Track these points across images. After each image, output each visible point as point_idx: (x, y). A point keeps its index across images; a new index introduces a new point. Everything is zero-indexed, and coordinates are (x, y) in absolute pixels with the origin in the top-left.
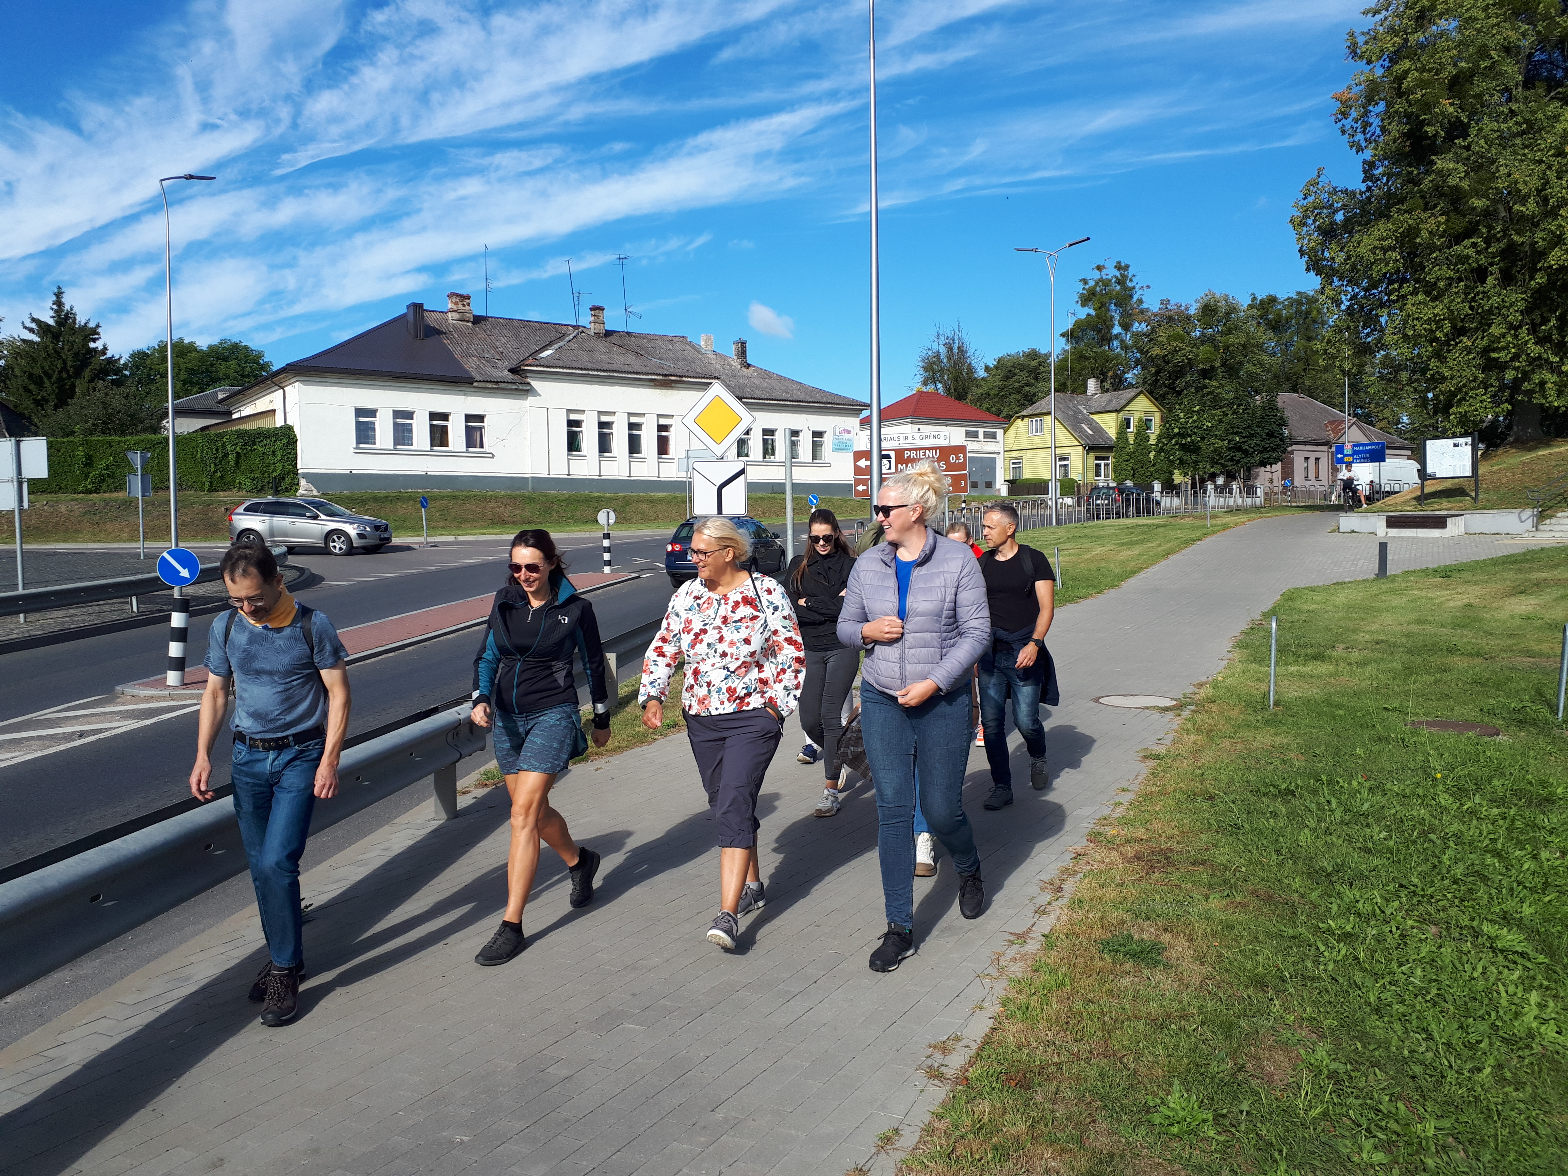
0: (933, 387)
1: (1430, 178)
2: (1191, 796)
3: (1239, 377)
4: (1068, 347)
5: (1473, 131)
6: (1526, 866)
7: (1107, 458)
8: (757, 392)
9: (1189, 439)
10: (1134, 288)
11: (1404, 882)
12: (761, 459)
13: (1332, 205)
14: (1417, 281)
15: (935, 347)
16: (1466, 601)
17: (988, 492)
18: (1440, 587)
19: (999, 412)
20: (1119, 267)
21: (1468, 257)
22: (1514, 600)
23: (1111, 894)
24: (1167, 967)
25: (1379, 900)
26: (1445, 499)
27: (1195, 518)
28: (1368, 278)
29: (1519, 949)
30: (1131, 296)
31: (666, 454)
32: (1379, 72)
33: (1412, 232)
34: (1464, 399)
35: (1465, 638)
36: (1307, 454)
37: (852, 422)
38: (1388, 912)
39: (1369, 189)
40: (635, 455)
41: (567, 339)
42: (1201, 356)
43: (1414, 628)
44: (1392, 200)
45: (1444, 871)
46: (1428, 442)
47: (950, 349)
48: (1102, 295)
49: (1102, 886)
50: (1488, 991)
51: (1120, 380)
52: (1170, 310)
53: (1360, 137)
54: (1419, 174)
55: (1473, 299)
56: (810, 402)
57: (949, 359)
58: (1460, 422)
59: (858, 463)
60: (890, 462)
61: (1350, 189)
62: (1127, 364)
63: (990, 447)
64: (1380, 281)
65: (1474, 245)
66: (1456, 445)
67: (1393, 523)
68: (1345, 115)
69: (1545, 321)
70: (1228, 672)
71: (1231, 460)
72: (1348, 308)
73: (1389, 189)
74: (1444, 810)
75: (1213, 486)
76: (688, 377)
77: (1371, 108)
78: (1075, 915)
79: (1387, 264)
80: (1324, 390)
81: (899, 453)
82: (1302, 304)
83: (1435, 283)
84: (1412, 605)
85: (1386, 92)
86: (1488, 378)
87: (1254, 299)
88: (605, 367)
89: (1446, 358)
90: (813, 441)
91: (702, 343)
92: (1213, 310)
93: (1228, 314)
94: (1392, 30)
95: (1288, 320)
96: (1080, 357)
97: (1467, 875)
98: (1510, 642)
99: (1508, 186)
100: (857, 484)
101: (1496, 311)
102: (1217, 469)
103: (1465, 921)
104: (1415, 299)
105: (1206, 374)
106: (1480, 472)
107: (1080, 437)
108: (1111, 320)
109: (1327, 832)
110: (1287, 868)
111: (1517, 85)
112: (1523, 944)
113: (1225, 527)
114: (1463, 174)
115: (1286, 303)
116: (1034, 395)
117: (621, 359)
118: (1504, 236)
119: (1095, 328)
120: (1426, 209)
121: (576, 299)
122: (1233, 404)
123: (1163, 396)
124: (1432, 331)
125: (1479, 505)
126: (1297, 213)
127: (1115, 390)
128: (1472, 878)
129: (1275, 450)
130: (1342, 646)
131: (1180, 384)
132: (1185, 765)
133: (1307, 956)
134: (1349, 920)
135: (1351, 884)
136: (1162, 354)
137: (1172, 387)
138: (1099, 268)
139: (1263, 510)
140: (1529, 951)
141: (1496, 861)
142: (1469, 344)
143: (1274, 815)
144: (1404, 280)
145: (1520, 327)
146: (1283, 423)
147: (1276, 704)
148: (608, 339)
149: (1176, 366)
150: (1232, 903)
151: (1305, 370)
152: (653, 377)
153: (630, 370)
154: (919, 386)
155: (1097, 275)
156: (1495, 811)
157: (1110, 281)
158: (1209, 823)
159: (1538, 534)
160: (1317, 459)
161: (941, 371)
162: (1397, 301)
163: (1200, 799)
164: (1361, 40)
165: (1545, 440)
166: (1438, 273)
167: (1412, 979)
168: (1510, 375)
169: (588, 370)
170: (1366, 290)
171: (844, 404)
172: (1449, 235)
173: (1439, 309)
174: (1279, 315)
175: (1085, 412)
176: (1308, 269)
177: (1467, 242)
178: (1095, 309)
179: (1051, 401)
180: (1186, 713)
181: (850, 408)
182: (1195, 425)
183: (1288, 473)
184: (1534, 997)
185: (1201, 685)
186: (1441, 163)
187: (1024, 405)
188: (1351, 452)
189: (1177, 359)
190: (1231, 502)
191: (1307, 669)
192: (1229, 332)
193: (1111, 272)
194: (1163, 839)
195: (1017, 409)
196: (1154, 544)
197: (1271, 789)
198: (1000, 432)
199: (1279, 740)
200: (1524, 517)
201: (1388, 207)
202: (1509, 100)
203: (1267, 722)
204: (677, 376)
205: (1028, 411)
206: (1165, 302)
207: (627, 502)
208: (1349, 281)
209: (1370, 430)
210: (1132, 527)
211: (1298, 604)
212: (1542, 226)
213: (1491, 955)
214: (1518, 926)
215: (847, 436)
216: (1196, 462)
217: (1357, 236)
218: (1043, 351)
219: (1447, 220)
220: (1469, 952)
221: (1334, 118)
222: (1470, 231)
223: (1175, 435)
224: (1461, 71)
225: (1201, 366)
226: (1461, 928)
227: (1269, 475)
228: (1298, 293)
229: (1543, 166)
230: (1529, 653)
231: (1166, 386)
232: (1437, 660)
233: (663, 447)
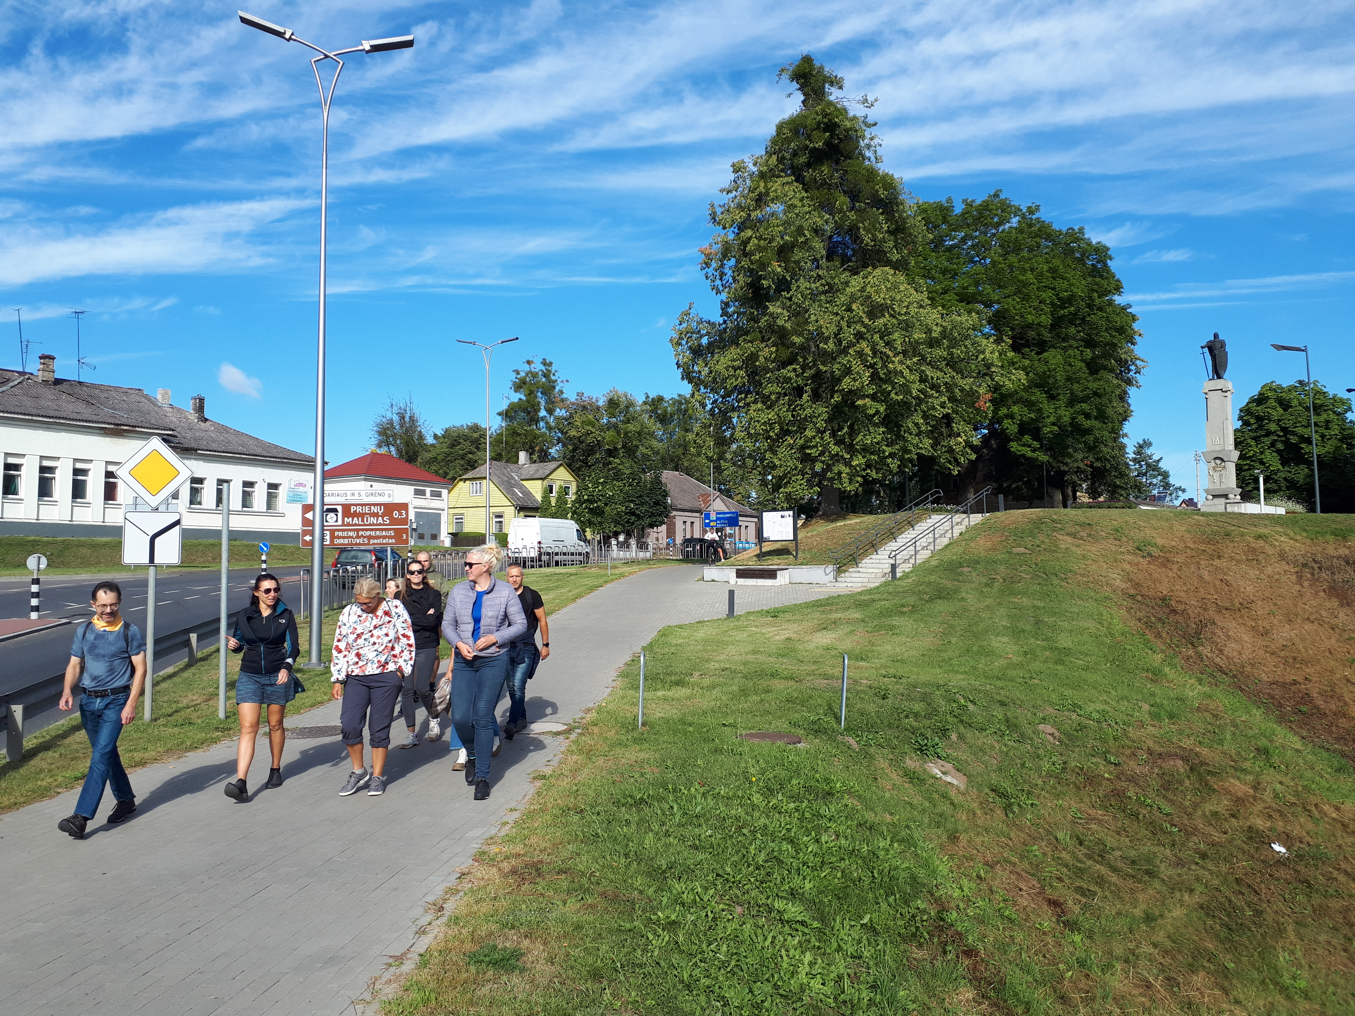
0: (386, 449)
1: (766, 318)
2: (565, 811)
3: (636, 457)
4: (504, 424)
5: (794, 287)
6: (810, 849)
8: (213, 445)
9: (595, 505)
10: (556, 381)
11: (720, 872)
12: (215, 507)
13: (699, 331)
14: (757, 394)
15: (389, 415)
16: (787, 636)
17: (434, 543)
18: (770, 625)
19: (446, 474)
20: (544, 363)
21: (790, 378)
22: (819, 635)
23: (485, 908)
24: (523, 970)
25: (699, 890)
26: (776, 557)
27: (600, 568)
28: (724, 388)
29: (799, 919)
30: (554, 387)
31: (114, 500)
32: (731, 236)
33: (753, 357)
34: (788, 482)
35: (786, 665)
36: (685, 519)
37: (306, 477)
38: (706, 899)
39: (725, 322)
40: (79, 500)
41: (11, 384)
42: (607, 439)
43: (750, 658)
44: (740, 332)
45: (751, 859)
46: (764, 514)
47: (402, 418)
48: (531, 384)
49: (477, 902)
50: (774, 957)
51: (546, 454)
52: (584, 401)
53: (718, 282)
54: (758, 314)
55: (794, 410)
56: (266, 457)
57: (402, 426)
58: (786, 499)
59: (306, 516)
60: (337, 515)
61: (712, 321)
62: (551, 441)
63: (436, 504)
64: (732, 392)
65: (795, 370)
66: (782, 517)
67: (741, 574)
68: (707, 265)
69: (840, 429)
70: (611, 699)
71: (628, 522)
72: (711, 409)
73: (738, 324)
74: (754, 807)
75: (616, 542)
76: (142, 427)
77: (725, 262)
78: (450, 932)
79: (736, 380)
80: (698, 470)
81: (346, 508)
82: (682, 404)
83: (769, 396)
84: (751, 639)
85: (735, 251)
86: (804, 467)
87: (648, 397)
88: (52, 413)
89: (777, 451)
90: (268, 493)
91: (159, 397)
92: (616, 404)
93: (627, 407)
94: (740, 207)
95: (672, 415)
96: (514, 433)
97: (766, 861)
98: (815, 667)
99: (816, 330)
100: (304, 535)
101: (809, 419)
102: (619, 528)
103: (762, 900)
104: (756, 406)
105: (612, 453)
106: (799, 537)
107: (512, 498)
108: (538, 405)
109: (667, 834)
110: (632, 869)
111: (822, 257)
112: (802, 914)
113: (622, 575)
114: (787, 318)
115: (670, 402)
116: (476, 461)
117: (69, 407)
118: (814, 365)
119: (525, 410)
120: (762, 341)
121: (24, 347)
122: (629, 478)
123: (579, 469)
124: (767, 431)
125: (798, 562)
126: (675, 336)
127: (541, 462)
128: (770, 863)
129: (660, 515)
130: (698, 673)
131: (591, 460)
132: (565, 783)
133: (639, 946)
134: (675, 910)
135: (680, 878)
136: (578, 435)
137: (585, 462)
138: (529, 362)
139: (651, 562)
140: (806, 919)
141: (790, 847)
142: (792, 442)
143: (628, 823)
144: (748, 392)
145: (825, 432)
146: (666, 494)
147: (644, 724)
148: (57, 387)
149: (588, 445)
150: (584, 905)
151: (684, 454)
152: (104, 426)
153: (79, 417)
154: (373, 448)
155: (527, 368)
156: (792, 805)
157: (537, 373)
158: (576, 834)
159: (837, 584)
160: (692, 523)
161: (394, 436)
162: (744, 407)
163: (572, 813)
164: (719, 211)
166: (771, 389)
167: (718, 955)
168: (818, 467)
169: (32, 415)
170: (723, 397)
172: (778, 361)
173: (772, 415)
174: (665, 411)
175: (517, 478)
176: (683, 378)
177: (789, 368)
178: (525, 395)
179: (485, 469)
180: (573, 736)
181: (306, 464)
182: (600, 493)
184: (808, 957)
185: (588, 710)
186: (774, 308)
187: (467, 469)
188: (715, 518)
189: (589, 440)
190: (628, 555)
191: (670, 693)
192: (628, 421)
193: (538, 367)
194: (537, 852)
195: (461, 472)
196: (566, 590)
197: (629, 799)
198: (444, 492)
199: (642, 755)
200: (828, 570)
201: (738, 337)
202: (817, 267)
203: (635, 740)
204: (130, 426)
205: (469, 475)
206: (580, 394)
207: (67, 546)
208: (711, 390)
209: (729, 502)
210: (551, 575)
211: (669, 639)
212: (838, 360)
213: (780, 925)
214: (801, 900)
215: (301, 489)
216: (601, 524)
217: (716, 356)
218: (483, 426)
219: (777, 351)
220: (763, 925)
221: (700, 266)
222: (791, 361)
223: (585, 501)
224: (786, 243)
225: (607, 447)
226: (759, 906)
227: (656, 535)
228: (679, 395)
229: (839, 317)
230: (826, 677)
231: (580, 461)
232: (763, 684)
233: (110, 492)
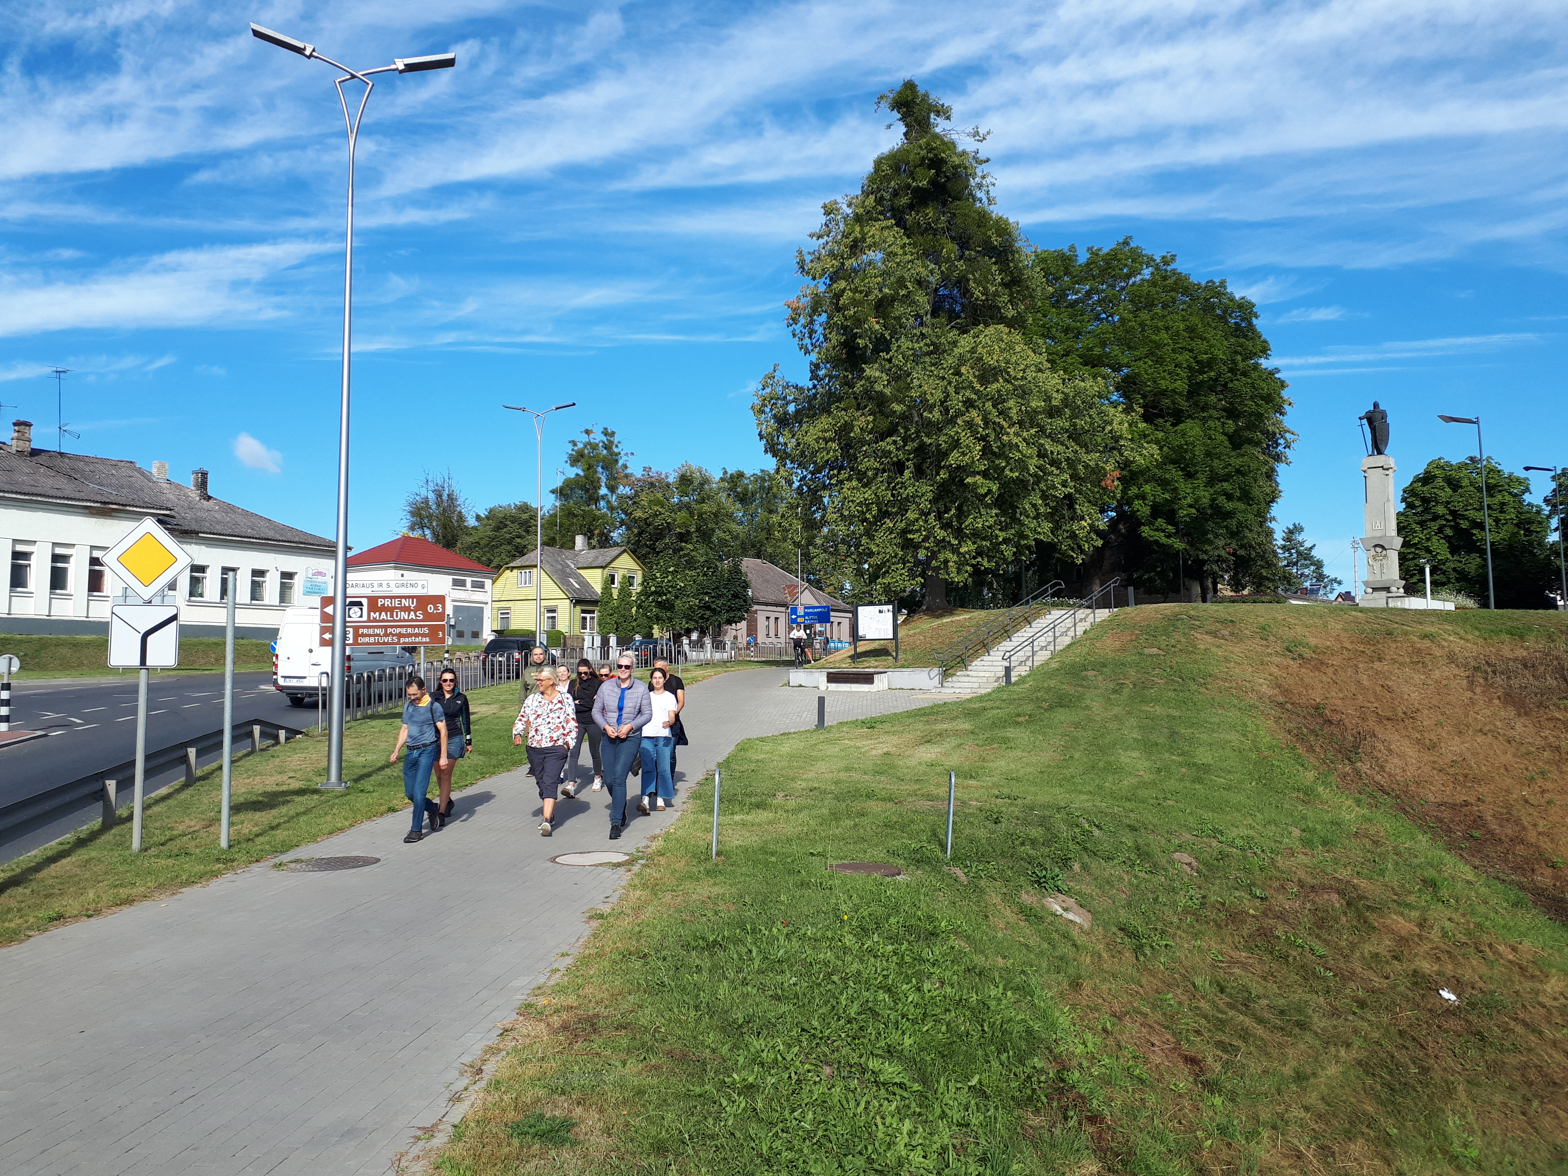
0: (420, 532)
1: (861, 383)
2: (626, 956)
3: (711, 542)
4: (558, 504)
5: (894, 347)
6: (910, 999)
7: (593, 612)
8: (218, 527)
9: (664, 598)
10: (619, 453)
11: (806, 1026)
12: (218, 600)
13: (785, 397)
14: (852, 469)
15: (424, 493)
16: (886, 750)
17: (474, 640)
18: (867, 738)
19: (490, 561)
20: (605, 433)
21: (890, 452)
22: (922, 748)
23: (531, 1070)
24: (574, 1143)
25: (782, 1047)
26: (873, 658)
28: (813, 463)
29: (897, 1080)
30: (617, 461)
31: (100, 591)
32: (822, 288)
33: (847, 427)
34: (887, 572)
35: (882, 785)
36: (768, 614)
37: (326, 565)
38: (789, 1059)
39: (815, 386)
40: (58, 591)
42: (678, 521)
43: (843, 775)
44: (832, 398)
45: (841, 1011)
46: (859, 608)
47: (439, 496)
48: (590, 457)
49: (521, 1063)
50: (867, 1125)
51: (607, 539)
52: (652, 477)
53: (807, 341)
54: (853, 378)
55: (894, 488)
56: (279, 541)
57: (438, 506)
58: (885, 591)
59: (325, 610)
60: (361, 609)
61: (800, 385)
62: (612, 524)
63: (478, 596)
64: (823, 467)
65: (895, 442)
66: (880, 612)
67: (833, 678)
68: (795, 321)
69: (947, 510)
70: (680, 824)
71: (702, 617)
72: (798, 488)
73: (830, 389)
74: (846, 950)
75: (688, 642)
76: (133, 506)
77: (815, 317)
78: (490, 1099)
79: (828, 453)
80: (783, 557)
81: (373, 601)
82: (765, 480)
83: (866, 472)
84: (843, 754)
85: (826, 305)
86: (905, 555)
87: (725, 473)
88: (27, 489)
89: (874, 536)
90: (282, 583)
91: (154, 471)
92: (689, 480)
93: (702, 484)
94: (832, 254)
95: (753, 494)
96: (570, 514)
97: (859, 1014)
98: (917, 787)
99: (920, 396)
100: (323, 632)
101: (911, 499)
102: (692, 625)
103: (854, 1058)
104: (850, 484)
105: (683, 537)
106: (900, 635)
107: (567, 590)
108: (598, 482)
109: (744, 982)
110: (703, 1023)
111: (926, 313)
112: (901, 1075)
114: (886, 383)
115: (752, 478)
116: (525, 547)
117: (48, 482)
118: (917, 437)
119: (583, 487)
120: (858, 409)
122: (703, 566)
123: (645, 556)
124: (864, 513)
125: (899, 664)
126: (758, 402)
127: (601, 547)
128: (863, 1016)
129: (739, 609)
130: (781, 794)
131: (659, 545)
132: (626, 923)
133: (710, 1113)
134: (753, 1071)
135: (759, 1033)
136: (644, 516)
137: (653, 548)
138: (587, 432)
139: (728, 664)
140: (905, 1081)
141: (886, 996)
142: (891, 525)
143: (699, 969)
144: (841, 468)
145: (929, 513)
146: (746, 586)
147: (719, 854)
148: (33, 459)
149: (656, 528)
150: (647, 1066)
151: (767, 538)
152: (89, 504)
153: (59, 494)
154: (405, 530)
155: (585, 438)
156: (890, 948)
157: (598, 445)
158: (638, 983)
159: (943, 690)
160: (777, 619)
161: (430, 517)
162: (836, 485)
163: (634, 958)
164: (808, 258)
165: (948, 610)
166: (868, 464)
167: (802, 1123)
168: (922, 555)
170: (813, 473)
171: (318, 545)
172: (876, 432)
173: (868, 494)
174: (746, 489)
175: (573, 566)
176: (766, 451)
177: (888, 440)
178: (583, 470)
179: (536, 555)
180: (636, 868)
181: (326, 549)
182: (670, 584)
183: (752, 631)
184: (907, 1126)
185: (654, 838)
186: (871, 371)
187: (514, 556)
188: (802, 614)
189: (658, 522)
190: (702, 656)
191: (749, 818)
192: (703, 501)
193: (598, 437)
194: (592, 1004)
195: (507, 560)
197: (700, 942)
198: (488, 582)
199: (716, 890)
200: (933, 674)
201: (830, 404)
202: (921, 325)
203: (708, 873)
204: (119, 504)
205: (517, 563)
206: (647, 469)
207: (43, 645)
208: (799, 465)
209: (819, 594)
211: (749, 754)
212: (945, 432)
213: (875, 1088)
214: (899, 1058)
215: (320, 579)
216: (670, 619)
217: (805, 426)
218: (534, 506)
219: (874, 420)
220: (856, 1089)
221: (786, 322)
222: (891, 432)
223: (652, 593)
224: (885, 297)
225: (678, 530)
226: (851, 1066)
227: (734, 633)
228: (762, 471)
229: (945, 382)
230: (929, 797)
231: (647, 546)
232: (857, 806)
233: (95, 582)
